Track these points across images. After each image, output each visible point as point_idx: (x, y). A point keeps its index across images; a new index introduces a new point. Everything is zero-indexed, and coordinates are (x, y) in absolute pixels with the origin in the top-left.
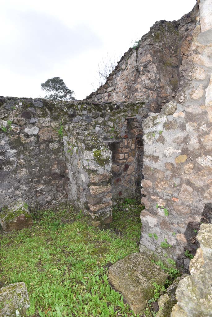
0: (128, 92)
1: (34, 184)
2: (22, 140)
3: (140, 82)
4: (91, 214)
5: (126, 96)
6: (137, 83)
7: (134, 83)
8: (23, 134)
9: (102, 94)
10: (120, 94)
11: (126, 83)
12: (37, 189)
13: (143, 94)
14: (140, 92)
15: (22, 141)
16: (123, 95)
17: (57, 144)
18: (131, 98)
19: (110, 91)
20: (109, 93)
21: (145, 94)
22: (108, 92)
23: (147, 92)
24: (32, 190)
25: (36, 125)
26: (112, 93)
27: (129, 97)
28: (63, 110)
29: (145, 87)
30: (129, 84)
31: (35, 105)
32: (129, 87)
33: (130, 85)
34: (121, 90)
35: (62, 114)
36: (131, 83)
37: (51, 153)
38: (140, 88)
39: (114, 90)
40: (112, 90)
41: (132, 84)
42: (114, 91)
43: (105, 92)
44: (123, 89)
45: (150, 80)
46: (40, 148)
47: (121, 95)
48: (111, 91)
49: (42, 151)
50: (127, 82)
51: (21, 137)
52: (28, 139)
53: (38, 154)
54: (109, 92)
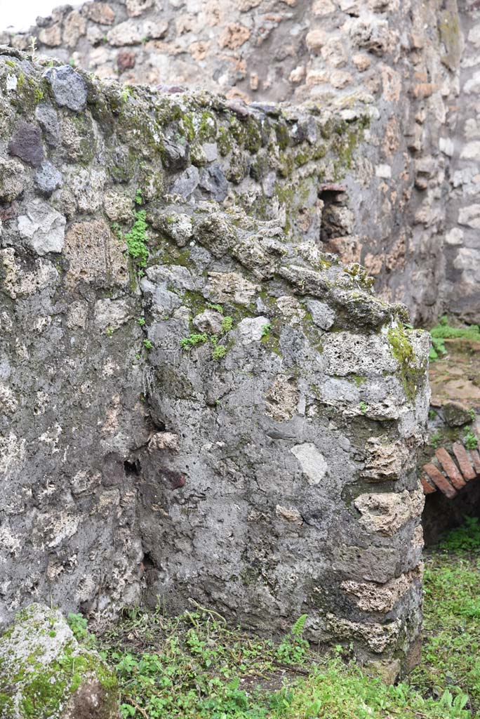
0: (249, 61)
1: (41, 517)
2: (9, 278)
3: (326, 17)
4: (367, 629)
5: (242, 80)
6: (307, 23)
7: (289, 19)
8: (13, 250)
9: (71, 50)
10: (202, 64)
11: (243, 12)
12: (51, 540)
13: (350, 78)
14: (338, 66)
15: (10, 284)
16: (218, 72)
17: (120, 307)
18: (269, 88)
19: (130, 41)
20: (126, 50)
21: (361, 81)
22: (115, 46)
23: (371, 72)
24: (35, 548)
25: (55, 202)
26: (146, 55)
27: (260, 83)
28: (150, 136)
29: (366, 47)
30: (259, 20)
31: (58, 96)
32: (263, 36)
33: (269, 26)
34: (206, 45)
35: (146, 153)
36: (277, 17)
37: (103, 351)
38: (336, 48)
39: (162, 38)
40: (149, 38)
41: (280, 22)
42: (159, 43)
43: (97, 44)
44: (222, 42)
45: (385, 14)
46: (69, 324)
47: (210, 72)
48: (135, 44)
49: (73, 340)
50: (251, 8)
51: (6, 262)
52: (31, 276)
53: (62, 356)
54: (126, 45)
